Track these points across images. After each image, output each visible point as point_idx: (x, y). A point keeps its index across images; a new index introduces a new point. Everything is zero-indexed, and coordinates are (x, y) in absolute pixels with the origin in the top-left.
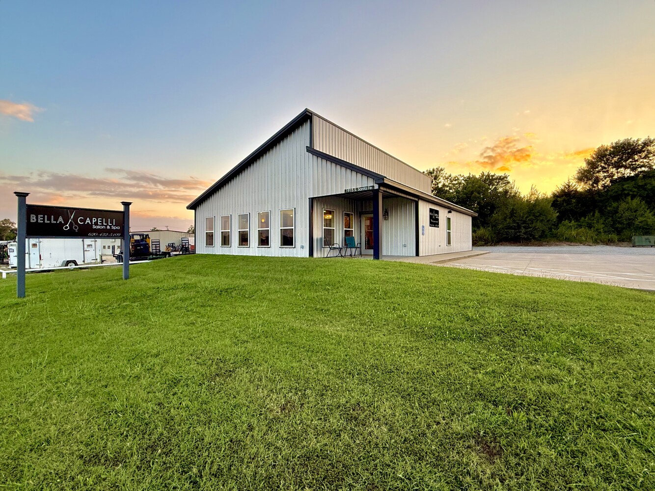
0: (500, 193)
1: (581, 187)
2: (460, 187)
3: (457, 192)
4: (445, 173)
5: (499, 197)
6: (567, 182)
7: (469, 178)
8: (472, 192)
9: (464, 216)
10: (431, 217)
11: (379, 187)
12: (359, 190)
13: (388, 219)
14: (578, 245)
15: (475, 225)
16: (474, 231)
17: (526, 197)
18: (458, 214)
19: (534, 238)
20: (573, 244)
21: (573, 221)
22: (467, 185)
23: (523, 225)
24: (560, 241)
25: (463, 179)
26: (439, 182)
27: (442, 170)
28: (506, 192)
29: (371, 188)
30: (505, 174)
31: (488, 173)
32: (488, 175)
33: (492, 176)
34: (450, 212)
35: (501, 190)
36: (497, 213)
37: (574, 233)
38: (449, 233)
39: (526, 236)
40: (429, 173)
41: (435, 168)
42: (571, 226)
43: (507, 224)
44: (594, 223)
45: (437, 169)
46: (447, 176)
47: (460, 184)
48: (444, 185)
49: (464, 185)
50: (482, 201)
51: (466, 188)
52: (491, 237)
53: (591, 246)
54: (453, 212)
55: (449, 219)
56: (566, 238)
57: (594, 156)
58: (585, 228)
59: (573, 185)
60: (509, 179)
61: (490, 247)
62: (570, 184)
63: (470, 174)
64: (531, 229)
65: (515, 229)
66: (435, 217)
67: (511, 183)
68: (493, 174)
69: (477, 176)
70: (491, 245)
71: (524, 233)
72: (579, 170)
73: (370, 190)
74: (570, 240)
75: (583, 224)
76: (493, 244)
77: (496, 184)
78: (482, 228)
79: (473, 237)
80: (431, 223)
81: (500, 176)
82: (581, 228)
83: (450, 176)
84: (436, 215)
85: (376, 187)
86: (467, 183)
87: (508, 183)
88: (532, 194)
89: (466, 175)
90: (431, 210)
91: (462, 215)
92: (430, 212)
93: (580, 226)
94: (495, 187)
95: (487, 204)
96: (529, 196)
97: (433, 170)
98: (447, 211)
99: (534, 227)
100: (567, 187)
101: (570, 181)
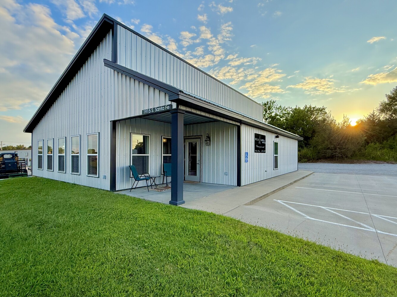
0: (319, 121)
1: (383, 117)
2: (288, 116)
3: (286, 119)
4: (276, 105)
5: (319, 124)
6: (372, 112)
7: (296, 109)
8: (298, 120)
9: (291, 140)
10: (256, 143)
11: (178, 106)
12: (156, 110)
13: (210, 145)
14: (383, 163)
15: (300, 146)
16: (299, 151)
17: (340, 124)
18: (286, 139)
19: (346, 157)
20: (378, 162)
21: (378, 144)
22: (294, 114)
23: (338, 147)
24: (369, 160)
25: (291, 110)
26: (272, 112)
27: (274, 102)
28: (324, 120)
29: (168, 108)
30: (323, 106)
31: (310, 106)
32: (310, 107)
33: (314, 108)
34: (277, 137)
35: (320, 118)
36: (317, 136)
37: (379, 153)
38: (276, 158)
39: (340, 156)
40: (264, 104)
41: (269, 101)
42: (376, 148)
43: (325, 145)
44: (394, 145)
45: (270, 101)
46: (278, 107)
47: (289, 114)
48: (276, 115)
49: (292, 114)
50: (305, 127)
51: (293, 116)
52: (313, 155)
53: (393, 164)
54: (280, 137)
55: (276, 144)
56: (373, 157)
57: (394, 92)
58: (388, 150)
59: (377, 115)
60: (326, 110)
61: (312, 163)
62: (375, 114)
63: (296, 106)
64: (345, 150)
65: (332, 150)
66: (261, 142)
67: (328, 113)
68: (314, 106)
69: (302, 108)
70: (312, 162)
71: (339, 153)
72: (382, 103)
73: (168, 111)
74: (376, 159)
75: (386, 146)
76: (314, 161)
77: (316, 114)
78: (305, 148)
79: (298, 155)
80: (256, 149)
81: (320, 108)
82: (384, 149)
83: (280, 107)
84: (262, 140)
85: (174, 106)
86: (294, 113)
87: (326, 113)
88: (345, 122)
89: (294, 107)
90: (257, 136)
91: (289, 139)
92: (255, 137)
93: (383, 148)
94: (315, 117)
95: (309, 129)
96: (343, 123)
97: (268, 103)
98: (274, 135)
99: (347, 148)
100: (372, 116)
101: (375, 112)
